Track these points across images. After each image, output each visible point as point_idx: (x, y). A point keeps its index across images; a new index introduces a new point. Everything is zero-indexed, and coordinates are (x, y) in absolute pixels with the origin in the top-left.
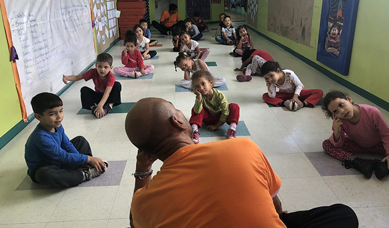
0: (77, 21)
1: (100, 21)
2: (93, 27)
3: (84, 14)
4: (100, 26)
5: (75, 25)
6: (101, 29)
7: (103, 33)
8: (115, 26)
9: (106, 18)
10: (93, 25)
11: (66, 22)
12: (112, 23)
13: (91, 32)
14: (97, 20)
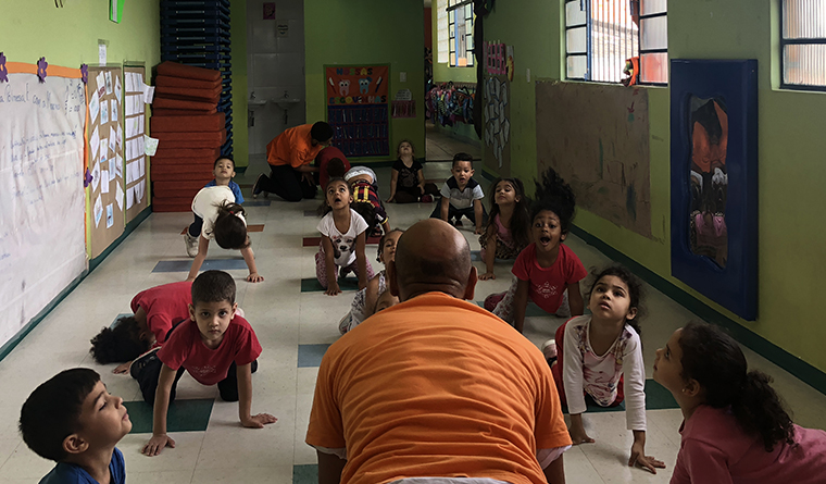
0: (48, 173)
1: (104, 167)
2: (85, 186)
3: (67, 153)
4: (104, 180)
5: (42, 183)
6: (105, 189)
7: (109, 198)
8: (141, 179)
9: (120, 160)
10: (88, 180)
11: (20, 178)
12: (136, 171)
13: (80, 199)
14: (97, 166)
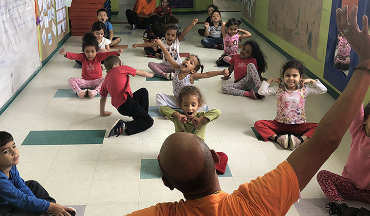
0: (19, 19)
1: (46, 15)
2: (37, 25)
3: (27, 9)
4: (46, 21)
5: (16, 25)
6: (47, 26)
7: (49, 30)
8: (64, 19)
9: (53, 10)
10: (38, 22)
11: (6, 23)
12: (62, 15)
13: (35, 31)
14: (42, 14)
